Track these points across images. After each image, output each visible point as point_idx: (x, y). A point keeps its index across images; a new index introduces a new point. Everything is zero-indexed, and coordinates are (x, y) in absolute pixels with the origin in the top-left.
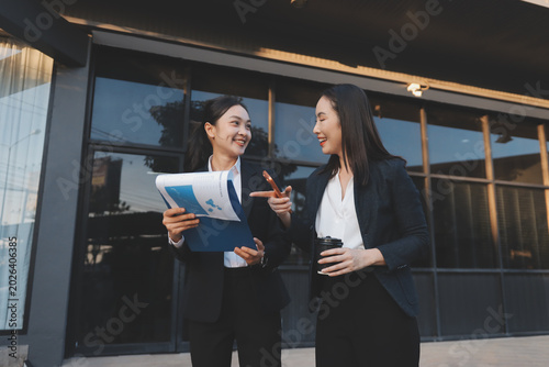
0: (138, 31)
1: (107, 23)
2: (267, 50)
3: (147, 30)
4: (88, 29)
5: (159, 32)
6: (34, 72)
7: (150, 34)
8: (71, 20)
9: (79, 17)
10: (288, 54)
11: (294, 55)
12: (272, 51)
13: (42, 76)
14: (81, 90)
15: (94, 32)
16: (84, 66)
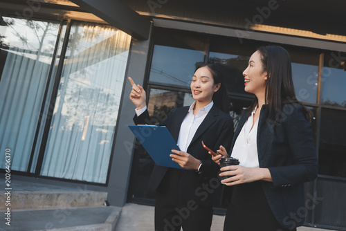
0: (178, 18)
1: (161, 14)
2: (260, 25)
3: (184, 17)
4: (150, 18)
5: (191, 18)
6: (121, 44)
7: (185, 19)
8: (141, 13)
9: (146, 11)
10: (274, 27)
11: (278, 28)
12: (263, 26)
13: (126, 46)
14: (144, 53)
15: (154, 19)
16: (147, 39)
